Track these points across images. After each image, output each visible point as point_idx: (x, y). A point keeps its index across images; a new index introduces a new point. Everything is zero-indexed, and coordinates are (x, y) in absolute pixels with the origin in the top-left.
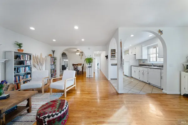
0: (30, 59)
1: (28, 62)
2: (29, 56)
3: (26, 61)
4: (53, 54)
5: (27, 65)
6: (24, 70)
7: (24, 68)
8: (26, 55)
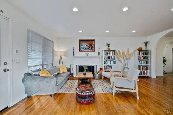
0: (115, 54)
1: (113, 57)
2: (114, 52)
3: (111, 56)
4: (146, 46)
5: (112, 59)
6: (110, 63)
7: (110, 61)
8: (112, 52)
